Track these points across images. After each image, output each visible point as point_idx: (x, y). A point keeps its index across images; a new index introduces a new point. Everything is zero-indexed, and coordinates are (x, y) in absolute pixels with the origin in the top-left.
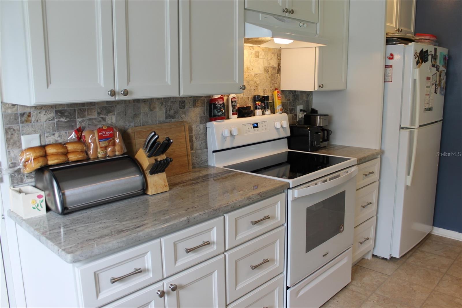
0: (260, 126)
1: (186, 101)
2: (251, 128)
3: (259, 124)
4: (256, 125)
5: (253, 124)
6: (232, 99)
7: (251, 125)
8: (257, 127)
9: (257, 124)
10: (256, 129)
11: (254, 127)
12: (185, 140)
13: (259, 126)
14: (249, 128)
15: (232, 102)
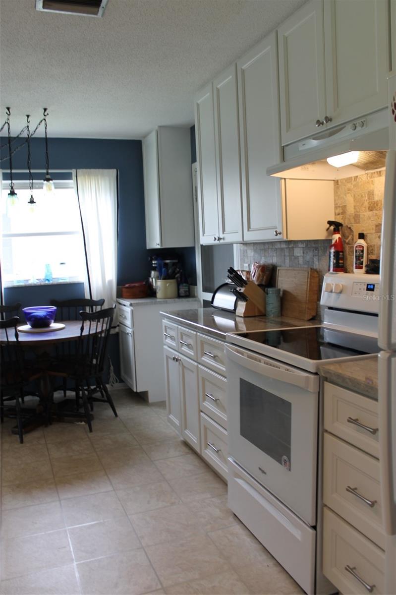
0: (378, 289)
1: (319, 248)
2: (364, 289)
3: (376, 286)
4: (372, 287)
5: (368, 285)
6: (356, 247)
7: (365, 285)
8: (373, 290)
9: (374, 285)
10: (370, 292)
11: (368, 289)
12: (306, 287)
13: (375, 289)
14: (360, 289)
15: (356, 251)
